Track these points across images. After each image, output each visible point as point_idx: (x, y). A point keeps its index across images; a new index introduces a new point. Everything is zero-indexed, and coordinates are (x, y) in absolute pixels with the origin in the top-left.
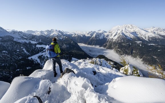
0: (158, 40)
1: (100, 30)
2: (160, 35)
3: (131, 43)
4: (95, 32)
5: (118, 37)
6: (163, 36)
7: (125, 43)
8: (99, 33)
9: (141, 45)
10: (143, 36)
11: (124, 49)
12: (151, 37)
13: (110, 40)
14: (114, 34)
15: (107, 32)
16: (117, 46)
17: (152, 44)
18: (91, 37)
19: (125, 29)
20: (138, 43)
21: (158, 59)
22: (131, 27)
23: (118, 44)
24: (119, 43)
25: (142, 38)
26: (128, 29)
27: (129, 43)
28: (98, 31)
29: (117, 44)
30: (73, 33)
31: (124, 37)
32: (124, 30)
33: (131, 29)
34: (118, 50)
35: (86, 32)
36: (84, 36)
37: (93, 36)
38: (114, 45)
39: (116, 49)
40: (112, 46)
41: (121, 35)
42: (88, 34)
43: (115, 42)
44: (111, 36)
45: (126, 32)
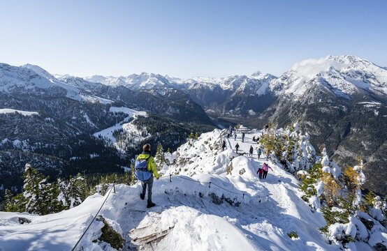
1: (258, 74)
3: (347, 106)
4: (245, 77)
5: (308, 91)
7: (327, 107)
8: (255, 80)
9: (377, 113)
10: (384, 88)
11: (324, 123)
13: (284, 98)
14: (297, 83)
15: (277, 78)
16: (304, 115)
18: (235, 90)
20: (369, 106)
22: (347, 63)
23: (306, 110)
24: (312, 106)
26: (338, 70)
27: (341, 107)
28: (254, 75)
29: (304, 107)
30: (190, 82)
31: (324, 90)
34: (307, 125)
35: (222, 79)
36: (217, 87)
37: (239, 89)
38: (296, 111)
39: (299, 121)
40: (290, 114)
41: (318, 83)
42: (227, 82)
43: (299, 101)
44: (288, 88)
45: (334, 77)
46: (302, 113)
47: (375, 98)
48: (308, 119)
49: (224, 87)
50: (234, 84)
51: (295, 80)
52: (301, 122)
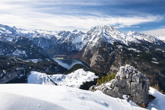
0: (136, 45)
1: (76, 31)
2: (137, 40)
3: (112, 47)
4: (69, 32)
5: (98, 41)
6: (140, 41)
7: (106, 48)
8: (74, 34)
9: (122, 50)
10: (123, 40)
11: (105, 55)
12: (131, 41)
13: (89, 44)
14: (93, 37)
15: (85, 34)
16: (98, 52)
17: (132, 49)
18: (64, 39)
19: (106, 31)
20: (119, 47)
21: (138, 65)
22: (111, 29)
23: (98, 49)
24: (100, 48)
25: (122, 41)
26: (108, 32)
27: (110, 48)
28: (74, 31)
29: (97, 48)
31: (104, 40)
32: (104, 32)
33: (112, 31)
34: (99, 57)
35: (56, 32)
36: (54, 37)
37: (66, 39)
38: (94, 50)
39: (96, 55)
40: (91, 52)
41: (102, 37)
42: (59, 34)
43: (95, 46)
44: (90, 39)
45: (107, 35)
46: (97, 51)
47: (121, 44)
48: (99, 54)
49: (59, 37)
50: (64, 35)
51: (93, 35)
52: (97, 55)
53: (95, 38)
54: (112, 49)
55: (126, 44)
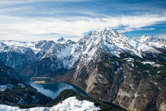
0: (154, 56)
1: (62, 39)
2: (155, 48)
3: (118, 62)
4: (52, 42)
5: (96, 52)
6: (159, 49)
7: (109, 63)
8: (60, 44)
9: (133, 65)
10: (133, 50)
11: (109, 74)
12: (145, 50)
13: (82, 57)
14: (89, 47)
15: (76, 43)
16: (96, 69)
17: (148, 63)
18: (44, 53)
19: (107, 37)
20: (129, 61)
21: (160, 87)
22: (114, 34)
23: (97, 65)
24: (100, 63)
25: (132, 52)
26: (110, 38)
27: (115, 63)
28: (59, 41)
29: (95, 64)
31: (105, 51)
32: (104, 38)
33: (115, 37)
34: (99, 77)
35: (33, 43)
36: (29, 51)
37: (48, 52)
38: (91, 67)
39: (94, 74)
40: (87, 70)
41: (101, 47)
42: (37, 46)
43: (91, 61)
44: (84, 51)
45: (109, 43)
46: (95, 68)
47: (132, 57)
48: (99, 72)
49: (37, 50)
50: (44, 47)
51: (88, 44)
52: (95, 75)
53: (91, 49)
54: (117, 64)
55: (139, 55)
